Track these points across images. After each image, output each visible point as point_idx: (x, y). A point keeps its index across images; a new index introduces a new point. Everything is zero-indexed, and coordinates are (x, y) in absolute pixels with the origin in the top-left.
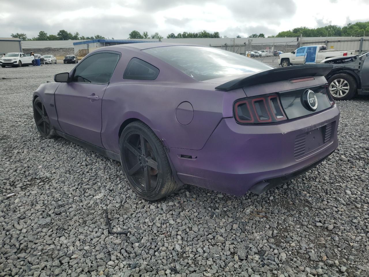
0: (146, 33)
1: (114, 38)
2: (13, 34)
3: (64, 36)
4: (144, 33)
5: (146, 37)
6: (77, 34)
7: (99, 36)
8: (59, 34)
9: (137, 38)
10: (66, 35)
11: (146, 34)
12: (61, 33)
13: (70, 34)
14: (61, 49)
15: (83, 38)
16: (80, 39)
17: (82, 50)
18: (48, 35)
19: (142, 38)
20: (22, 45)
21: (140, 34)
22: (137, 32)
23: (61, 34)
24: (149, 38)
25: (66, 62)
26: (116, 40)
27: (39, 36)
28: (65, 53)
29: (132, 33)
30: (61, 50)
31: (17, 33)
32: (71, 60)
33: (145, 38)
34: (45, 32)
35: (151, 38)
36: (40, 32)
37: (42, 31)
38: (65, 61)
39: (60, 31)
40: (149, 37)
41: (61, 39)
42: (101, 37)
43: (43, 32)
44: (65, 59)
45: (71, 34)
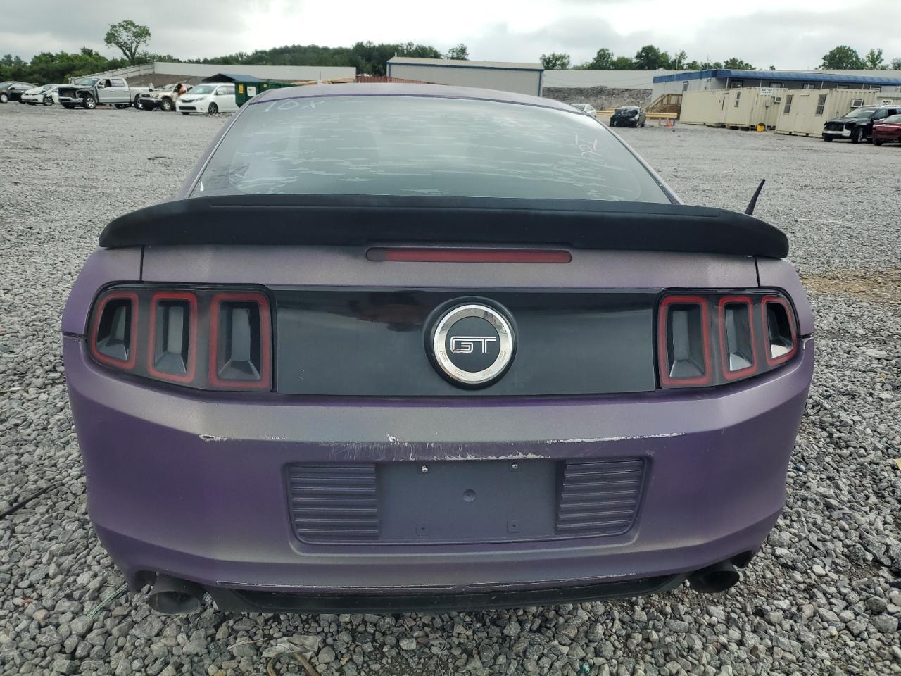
0: (877, 54)
1: (775, 67)
2: (544, 56)
3: (650, 59)
4: (872, 54)
5: (875, 65)
6: (682, 56)
7: (737, 61)
8: (639, 56)
9: (845, 68)
10: (654, 58)
11: (879, 55)
12: (643, 54)
13: (665, 55)
14: (627, 90)
15: (693, 66)
16: (685, 67)
17: (668, 95)
18: (615, 58)
19: (861, 66)
20: (544, 79)
21: (857, 57)
22: (849, 49)
23: (643, 56)
24: (883, 68)
25: (615, 123)
26: (779, 73)
27: (595, 59)
28: (633, 100)
29: (832, 53)
30: (627, 94)
31: (552, 53)
32: (627, 118)
33: (871, 69)
34: (610, 52)
35: (891, 67)
36: (598, 50)
37: (605, 48)
38: (613, 119)
39: (644, 49)
40: (883, 64)
41: (640, 67)
42: (741, 62)
43: (607, 50)
44: (614, 116)
45: (667, 56)
